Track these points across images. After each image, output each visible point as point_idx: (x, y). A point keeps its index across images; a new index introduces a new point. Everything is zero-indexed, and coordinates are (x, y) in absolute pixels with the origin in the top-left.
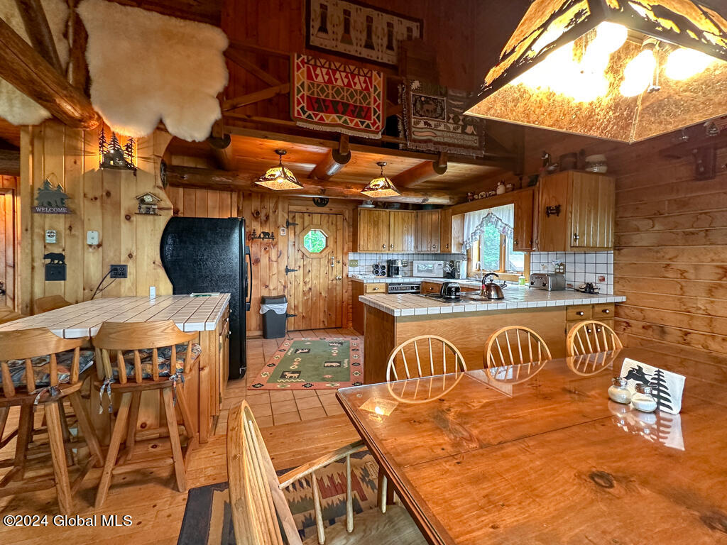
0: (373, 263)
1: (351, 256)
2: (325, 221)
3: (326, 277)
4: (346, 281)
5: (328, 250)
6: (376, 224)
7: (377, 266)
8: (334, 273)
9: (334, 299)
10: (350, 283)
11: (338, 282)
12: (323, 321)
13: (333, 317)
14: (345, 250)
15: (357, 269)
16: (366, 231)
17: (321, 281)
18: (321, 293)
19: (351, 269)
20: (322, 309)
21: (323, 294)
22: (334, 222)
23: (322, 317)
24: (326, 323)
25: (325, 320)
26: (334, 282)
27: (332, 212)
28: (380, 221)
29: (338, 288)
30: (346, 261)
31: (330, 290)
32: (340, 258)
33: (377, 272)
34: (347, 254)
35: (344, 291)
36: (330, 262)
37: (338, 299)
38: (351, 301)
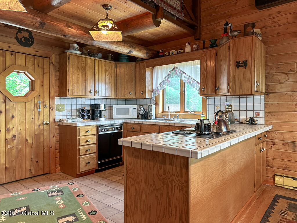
0: (79, 107)
1: (58, 100)
2: (31, 63)
3: (32, 122)
4: (53, 125)
5: (35, 94)
6: (83, 70)
7: (83, 110)
8: (41, 118)
9: (41, 145)
10: (57, 127)
11: (46, 127)
12: (30, 170)
13: (41, 163)
14: (52, 94)
15: (64, 113)
16: (74, 76)
17: (27, 127)
18: (27, 140)
19: (57, 113)
20: (28, 157)
21: (29, 141)
22: (40, 65)
23: (28, 165)
24: (33, 171)
25: (32, 168)
26: (41, 127)
27: (37, 54)
28: (87, 68)
29: (45, 133)
30: (52, 105)
31: (37, 136)
32: (47, 103)
33: (83, 116)
34: (54, 98)
35: (52, 136)
36: (36, 106)
37: (45, 144)
38: (58, 145)
